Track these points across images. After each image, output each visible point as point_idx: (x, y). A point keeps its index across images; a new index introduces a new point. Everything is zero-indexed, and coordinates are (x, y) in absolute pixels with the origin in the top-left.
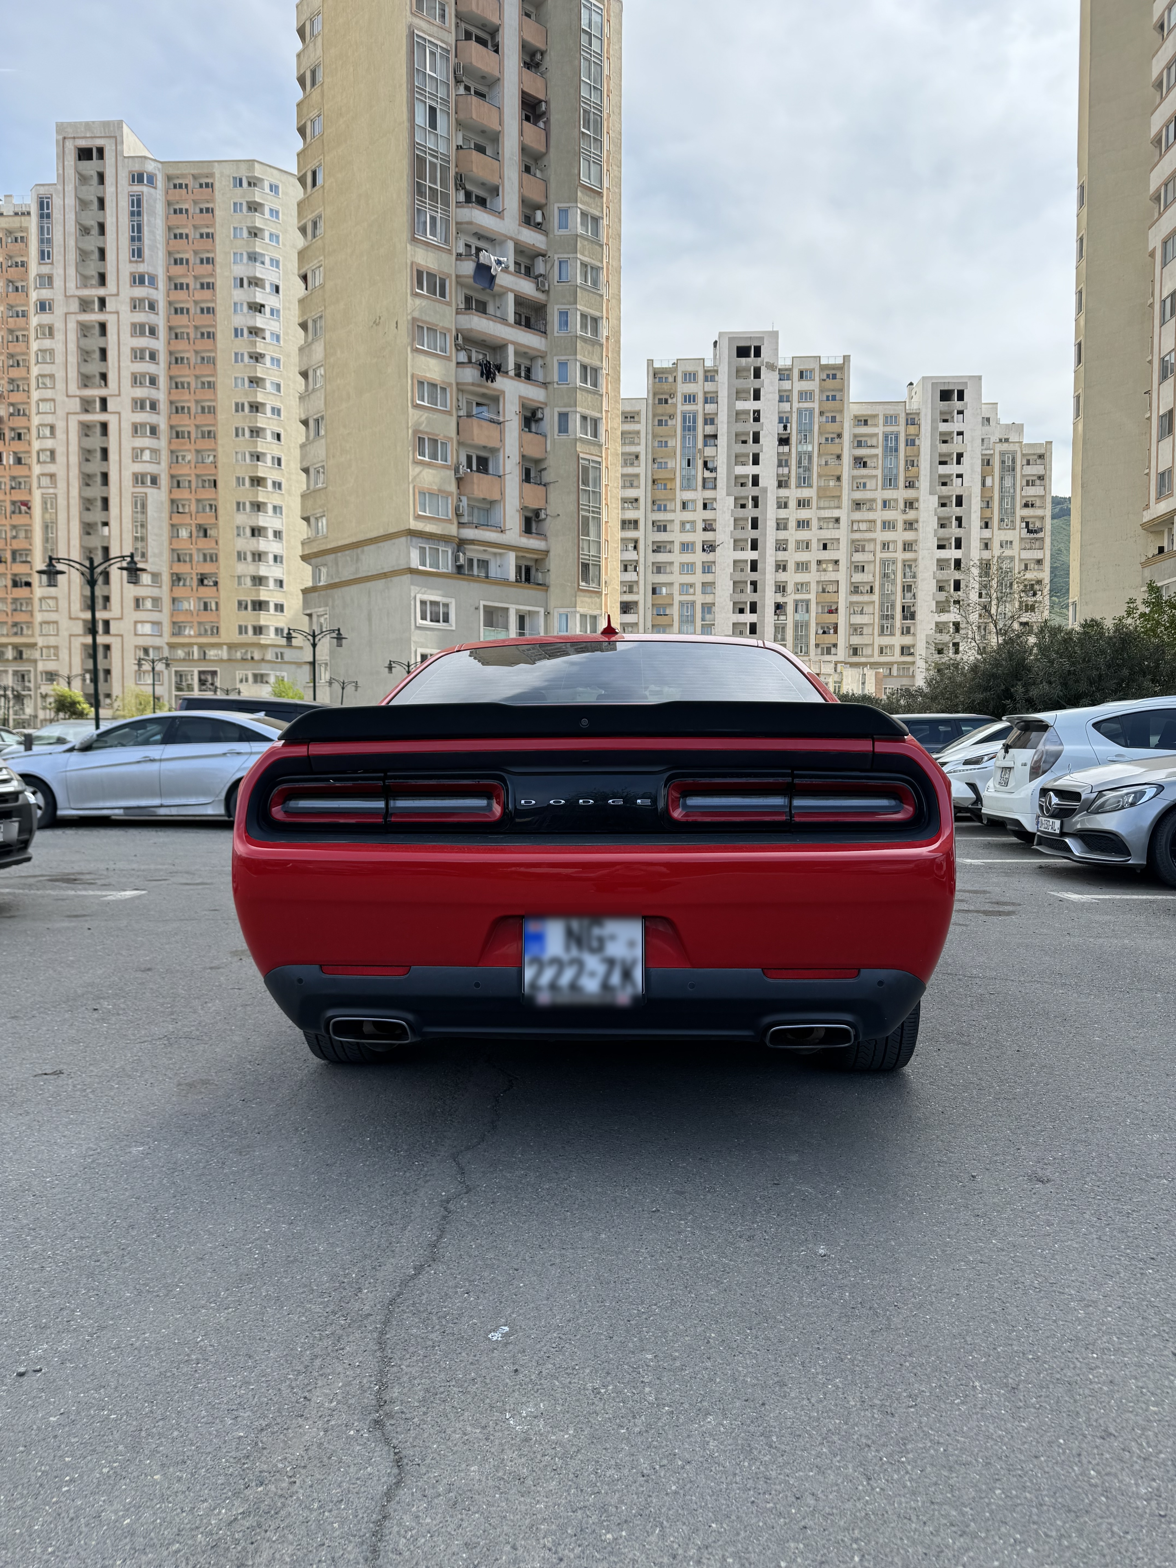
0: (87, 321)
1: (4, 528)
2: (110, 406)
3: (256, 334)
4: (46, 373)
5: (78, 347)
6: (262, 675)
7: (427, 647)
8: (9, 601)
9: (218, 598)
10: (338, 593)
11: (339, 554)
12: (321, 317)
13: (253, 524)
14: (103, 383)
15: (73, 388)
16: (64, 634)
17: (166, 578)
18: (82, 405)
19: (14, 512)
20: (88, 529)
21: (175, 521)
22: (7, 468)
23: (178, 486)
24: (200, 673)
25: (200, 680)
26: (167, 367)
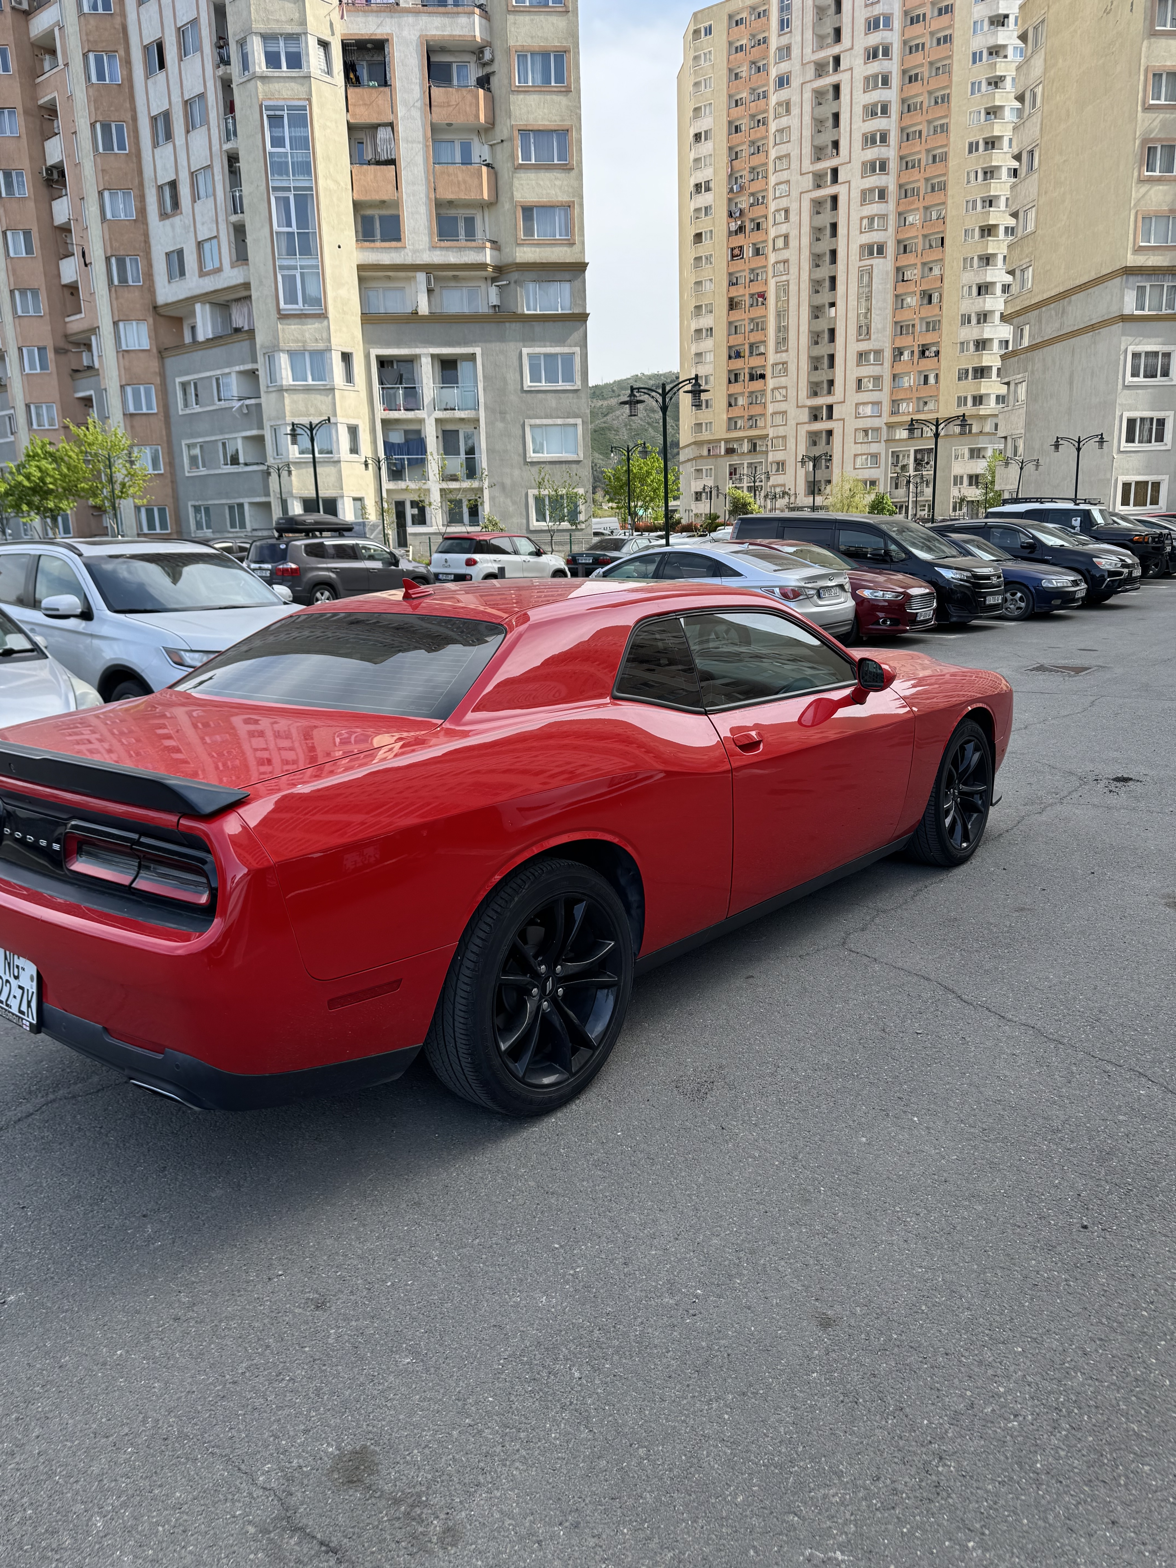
0: (821, 87)
1: (743, 323)
2: (841, 177)
3: (997, 53)
4: (782, 154)
5: (813, 118)
6: (979, 450)
7: (1136, 410)
8: (747, 394)
9: (939, 369)
10: (1038, 354)
11: (1044, 309)
12: (1043, 21)
13: (980, 280)
14: (835, 151)
15: (807, 166)
16: (792, 423)
17: (888, 354)
18: (814, 180)
19: (752, 305)
20: (816, 312)
21: (900, 291)
22: (747, 261)
23: (905, 251)
24: (916, 451)
25: (916, 460)
26: (898, 118)
